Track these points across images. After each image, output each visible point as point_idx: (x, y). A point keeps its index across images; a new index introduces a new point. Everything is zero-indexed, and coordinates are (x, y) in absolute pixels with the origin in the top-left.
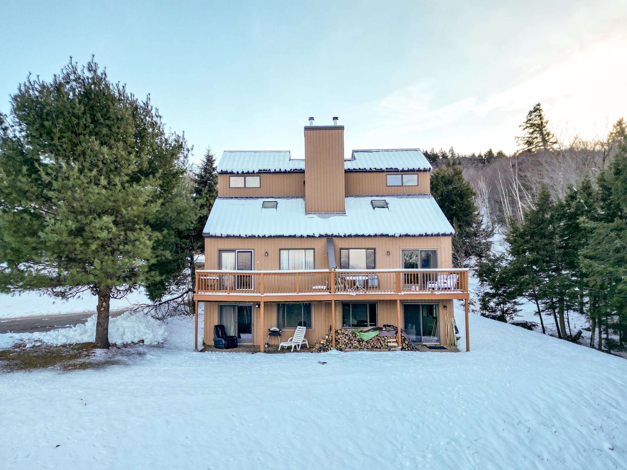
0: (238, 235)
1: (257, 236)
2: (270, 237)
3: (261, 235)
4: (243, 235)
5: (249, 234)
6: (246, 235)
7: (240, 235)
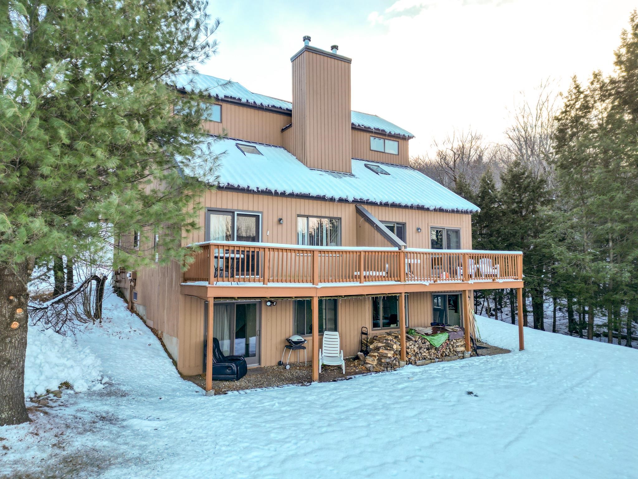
0: (246, 187)
1: (273, 191)
2: (292, 195)
3: (280, 191)
4: (253, 187)
5: (262, 187)
6: (258, 188)
7: (248, 187)
